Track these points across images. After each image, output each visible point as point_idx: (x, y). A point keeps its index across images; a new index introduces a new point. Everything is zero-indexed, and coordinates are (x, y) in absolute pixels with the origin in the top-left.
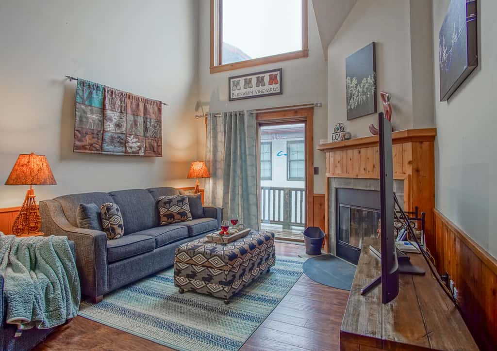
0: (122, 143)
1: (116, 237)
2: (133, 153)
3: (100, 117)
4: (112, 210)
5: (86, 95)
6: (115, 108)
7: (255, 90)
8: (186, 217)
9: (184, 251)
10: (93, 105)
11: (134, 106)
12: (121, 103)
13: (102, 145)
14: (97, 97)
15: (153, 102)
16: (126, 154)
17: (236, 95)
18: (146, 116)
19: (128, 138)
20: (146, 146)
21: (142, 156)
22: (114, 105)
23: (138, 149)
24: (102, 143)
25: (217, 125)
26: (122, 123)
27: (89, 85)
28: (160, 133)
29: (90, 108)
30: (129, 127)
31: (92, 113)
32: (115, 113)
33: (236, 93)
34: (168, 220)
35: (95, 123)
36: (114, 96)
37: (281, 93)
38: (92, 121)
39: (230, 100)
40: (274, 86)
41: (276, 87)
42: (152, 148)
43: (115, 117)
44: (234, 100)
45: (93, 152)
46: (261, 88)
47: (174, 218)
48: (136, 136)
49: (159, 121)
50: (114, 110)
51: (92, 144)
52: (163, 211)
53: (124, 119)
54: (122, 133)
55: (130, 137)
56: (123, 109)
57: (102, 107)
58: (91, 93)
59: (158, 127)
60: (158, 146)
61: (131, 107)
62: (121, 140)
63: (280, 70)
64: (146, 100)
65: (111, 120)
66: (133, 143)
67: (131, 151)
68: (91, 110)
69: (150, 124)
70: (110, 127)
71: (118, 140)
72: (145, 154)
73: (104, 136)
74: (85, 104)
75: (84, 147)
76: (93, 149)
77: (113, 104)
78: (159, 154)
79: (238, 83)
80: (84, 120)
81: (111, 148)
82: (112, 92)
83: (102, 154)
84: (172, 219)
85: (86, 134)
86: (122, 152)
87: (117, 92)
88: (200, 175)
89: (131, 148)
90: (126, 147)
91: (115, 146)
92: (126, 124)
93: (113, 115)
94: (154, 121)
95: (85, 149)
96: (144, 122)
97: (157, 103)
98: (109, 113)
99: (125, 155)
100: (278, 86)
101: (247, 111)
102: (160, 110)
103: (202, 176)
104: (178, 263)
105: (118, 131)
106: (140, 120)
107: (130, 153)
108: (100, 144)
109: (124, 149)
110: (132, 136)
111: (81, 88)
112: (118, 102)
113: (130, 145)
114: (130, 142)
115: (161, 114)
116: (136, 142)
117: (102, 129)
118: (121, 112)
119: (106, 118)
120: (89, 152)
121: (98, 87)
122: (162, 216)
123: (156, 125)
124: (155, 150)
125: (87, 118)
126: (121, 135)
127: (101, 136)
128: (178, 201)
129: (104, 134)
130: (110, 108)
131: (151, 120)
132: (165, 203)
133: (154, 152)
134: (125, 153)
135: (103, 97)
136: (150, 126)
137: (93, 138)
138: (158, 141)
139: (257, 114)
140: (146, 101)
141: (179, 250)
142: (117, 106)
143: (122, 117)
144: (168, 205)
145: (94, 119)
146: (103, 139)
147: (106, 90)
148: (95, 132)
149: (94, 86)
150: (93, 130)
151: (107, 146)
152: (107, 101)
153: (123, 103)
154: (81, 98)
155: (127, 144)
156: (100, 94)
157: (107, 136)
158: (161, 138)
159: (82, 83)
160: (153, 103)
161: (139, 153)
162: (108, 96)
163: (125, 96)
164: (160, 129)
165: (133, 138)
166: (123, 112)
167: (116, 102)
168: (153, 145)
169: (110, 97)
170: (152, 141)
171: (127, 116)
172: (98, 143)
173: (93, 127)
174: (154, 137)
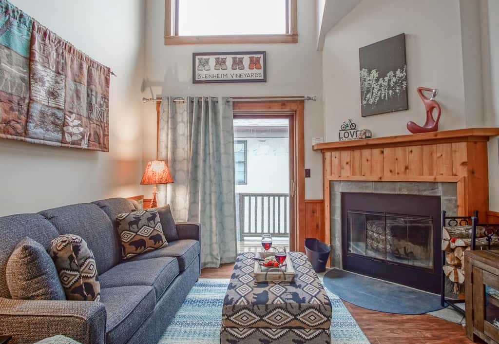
0: (57, 125)
2: (73, 143)
3: (24, 73)
6: (48, 63)
7: (230, 73)
8: (161, 242)
9: (245, 308)
10: (13, 47)
11: (76, 66)
12: (58, 57)
13: (26, 125)
14: (20, 34)
15: (100, 67)
16: (63, 145)
17: (204, 76)
18: (90, 87)
19: (67, 117)
20: (90, 134)
21: (84, 149)
22: (47, 57)
23: (80, 137)
24: (27, 122)
25: (176, 113)
26: (58, 92)
27: (7, 8)
28: (108, 117)
29: (6, 51)
30: (68, 99)
31: (10, 63)
32: (48, 71)
33: (203, 74)
34: (136, 250)
35: (14, 83)
36: (47, 41)
37: (264, 81)
38: (9, 78)
39: (195, 82)
40: (255, 71)
41: (258, 73)
42: (97, 137)
43: (48, 79)
44: (200, 82)
45: (9, 137)
46: (238, 72)
47: (145, 247)
48: (79, 116)
49: (106, 98)
50: (47, 65)
51: (10, 122)
52: (127, 237)
53: (63, 84)
54: (59, 109)
55: (70, 117)
56: (60, 67)
57: (28, 56)
58: (8, 24)
59: (104, 107)
60: (105, 135)
61: (71, 67)
62: (57, 120)
63: (264, 53)
64: (91, 61)
65: (41, 81)
66: (75, 128)
67: (70, 140)
68: (8, 56)
69: (96, 100)
70: (40, 94)
71: (52, 119)
72: (88, 146)
73: (31, 110)
76: (11, 130)
77: (46, 55)
78: (106, 148)
79: (207, 62)
81: (41, 133)
82: (45, 34)
83: (25, 142)
86: (58, 141)
87: (53, 37)
88: (164, 179)
89: (71, 135)
90: (63, 133)
91: (47, 130)
92: (65, 93)
93: (45, 73)
94: (101, 96)
96: (88, 95)
97: (104, 70)
98: (39, 68)
99: (61, 146)
100: (261, 71)
101: (223, 98)
102: (107, 81)
103: (166, 180)
104: (229, 329)
105: (52, 103)
106: (83, 90)
107: (69, 143)
108: (24, 123)
109: (60, 136)
110: (73, 116)
112: (54, 54)
113: (71, 130)
114: (71, 124)
115: (108, 87)
116: (77, 126)
117: (28, 96)
118: (58, 72)
119: (35, 77)
120: (3, 136)
121: (21, 16)
122: (126, 245)
123: (102, 102)
124: (102, 141)
125: (1, 71)
126: (56, 111)
127: (26, 109)
129: (31, 105)
130: (41, 60)
131: (96, 93)
132: (131, 223)
133: (100, 144)
134: (62, 143)
135: (29, 38)
136: (96, 103)
137: (12, 109)
138: (105, 127)
139: (234, 102)
140: (92, 63)
141: (234, 306)
142: (51, 60)
143: (59, 81)
144: (135, 226)
145: (13, 75)
146: (28, 114)
147: (36, 27)
148: (15, 99)
149: (16, 13)
150: (11, 94)
151: (35, 127)
152: (36, 46)
153: (60, 57)
155: (65, 128)
156: (25, 30)
157: (36, 110)
158: (107, 123)
160: (99, 69)
161: (80, 145)
162: (38, 38)
163: (64, 47)
164: (107, 109)
165: (75, 119)
166: (61, 72)
167: (50, 53)
168: (98, 133)
169: (41, 42)
170: (98, 126)
171: (66, 81)
172: (19, 121)
173: (12, 90)
174: (99, 120)
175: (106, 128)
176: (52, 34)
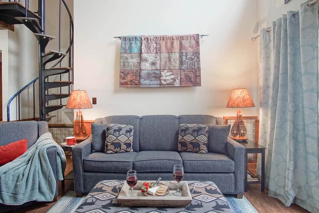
0: (156, 77)
1: (107, 152)
2: (167, 84)
3: (139, 60)
4: (110, 131)
5: (127, 47)
6: (150, 51)
8: (198, 148)
10: (133, 52)
11: (169, 45)
12: (157, 45)
13: (140, 80)
14: (136, 45)
18: (182, 51)
19: (162, 72)
20: (181, 78)
21: (177, 86)
23: (172, 81)
26: (156, 62)
27: (130, 39)
28: (199, 64)
29: (130, 55)
30: (163, 63)
31: (132, 58)
32: (151, 54)
35: (135, 65)
36: (149, 41)
38: (132, 64)
42: (188, 78)
45: (133, 86)
48: (170, 70)
49: (197, 54)
50: (150, 52)
51: (132, 81)
53: (159, 57)
54: (157, 70)
55: (164, 72)
56: (158, 50)
57: (140, 52)
58: (131, 44)
59: (196, 59)
60: (197, 76)
61: (165, 46)
62: (156, 75)
64: (181, 37)
65: (146, 60)
66: (167, 76)
67: (166, 83)
68: (131, 56)
69: (186, 56)
70: (146, 66)
71: (154, 75)
72: (180, 84)
73: (141, 74)
74: (127, 53)
75: (126, 83)
76: (133, 83)
77: (148, 48)
78: (198, 84)
80: (126, 64)
81: (148, 82)
82: (148, 39)
83: (140, 87)
84: (185, 147)
85: (128, 73)
86: (158, 85)
89: (165, 80)
90: (160, 81)
91: (151, 81)
92: (160, 61)
93: (150, 57)
94: (191, 54)
95: (128, 84)
96: (180, 56)
97: (194, 37)
98: (144, 55)
99: (160, 87)
102: (198, 43)
105: (154, 68)
106: (176, 56)
107: (165, 85)
108: (139, 79)
110: (166, 71)
111: (124, 43)
112: (153, 45)
113: (164, 78)
114: (163, 75)
116: (170, 75)
117: (139, 69)
118: (157, 53)
119: (142, 60)
120: (131, 86)
121: (136, 38)
123: (193, 57)
124: (192, 80)
125: (128, 63)
126: (155, 71)
127: (139, 74)
128: (194, 131)
129: (141, 72)
130: (146, 51)
131: (186, 53)
133: (191, 82)
134: (160, 85)
135: (140, 45)
136: (186, 59)
137: (133, 76)
138: (196, 72)
142: (152, 48)
143: (157, 57)
145: (134, 62)
146: (140, 76)
147: (143, 39)
148: (135, 71)
149: (133, 38)
150: (133, 70)
151: (144, 81)
152: (143, 47)
154: (124, 49)
155: (161, 78)
156: (138, 43)
157: (143, 73)
158: (199, 68)
159: (125, 39)
160: (189, 38)
161: (174, 85)
162: (144, 42)
163: (160, 39)
164: (198, 60)
165: (167, 72)
166: (158, 52)
167: (151, 46)
168: (190, 76)
169: (146, 43)
170: (189, 72)
171: (160, 55)
172: (136, 79)
173: (134, 68)
174: (191, 68)
175: (198, 72)
176: (151, 37)
